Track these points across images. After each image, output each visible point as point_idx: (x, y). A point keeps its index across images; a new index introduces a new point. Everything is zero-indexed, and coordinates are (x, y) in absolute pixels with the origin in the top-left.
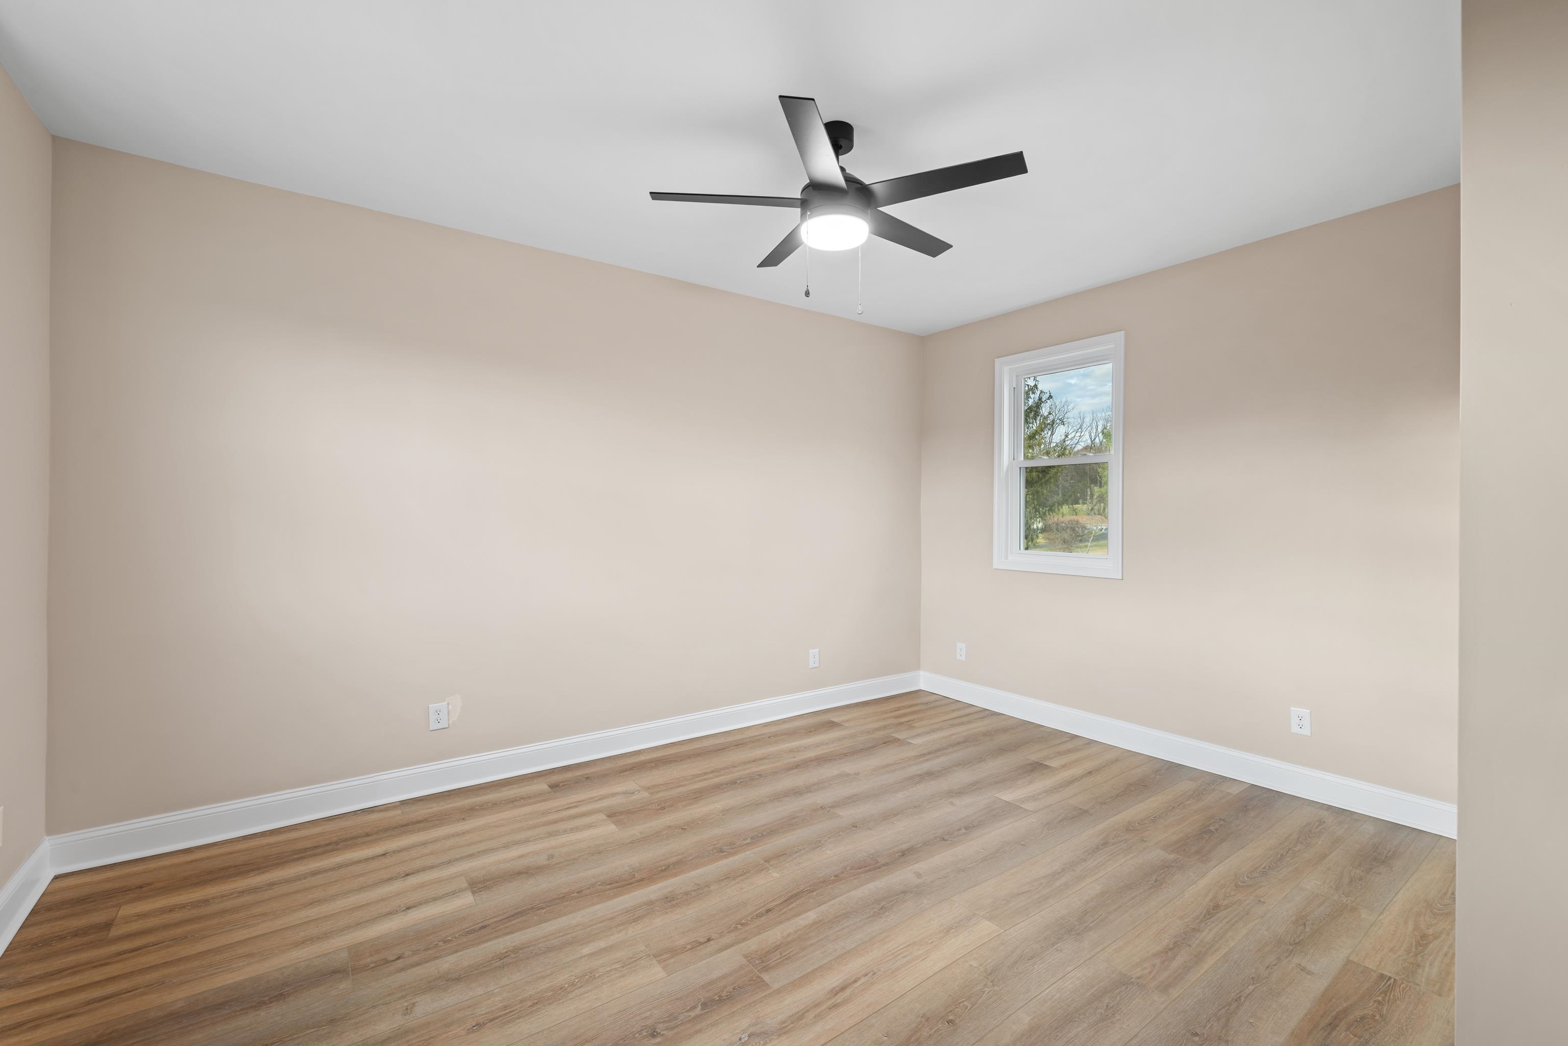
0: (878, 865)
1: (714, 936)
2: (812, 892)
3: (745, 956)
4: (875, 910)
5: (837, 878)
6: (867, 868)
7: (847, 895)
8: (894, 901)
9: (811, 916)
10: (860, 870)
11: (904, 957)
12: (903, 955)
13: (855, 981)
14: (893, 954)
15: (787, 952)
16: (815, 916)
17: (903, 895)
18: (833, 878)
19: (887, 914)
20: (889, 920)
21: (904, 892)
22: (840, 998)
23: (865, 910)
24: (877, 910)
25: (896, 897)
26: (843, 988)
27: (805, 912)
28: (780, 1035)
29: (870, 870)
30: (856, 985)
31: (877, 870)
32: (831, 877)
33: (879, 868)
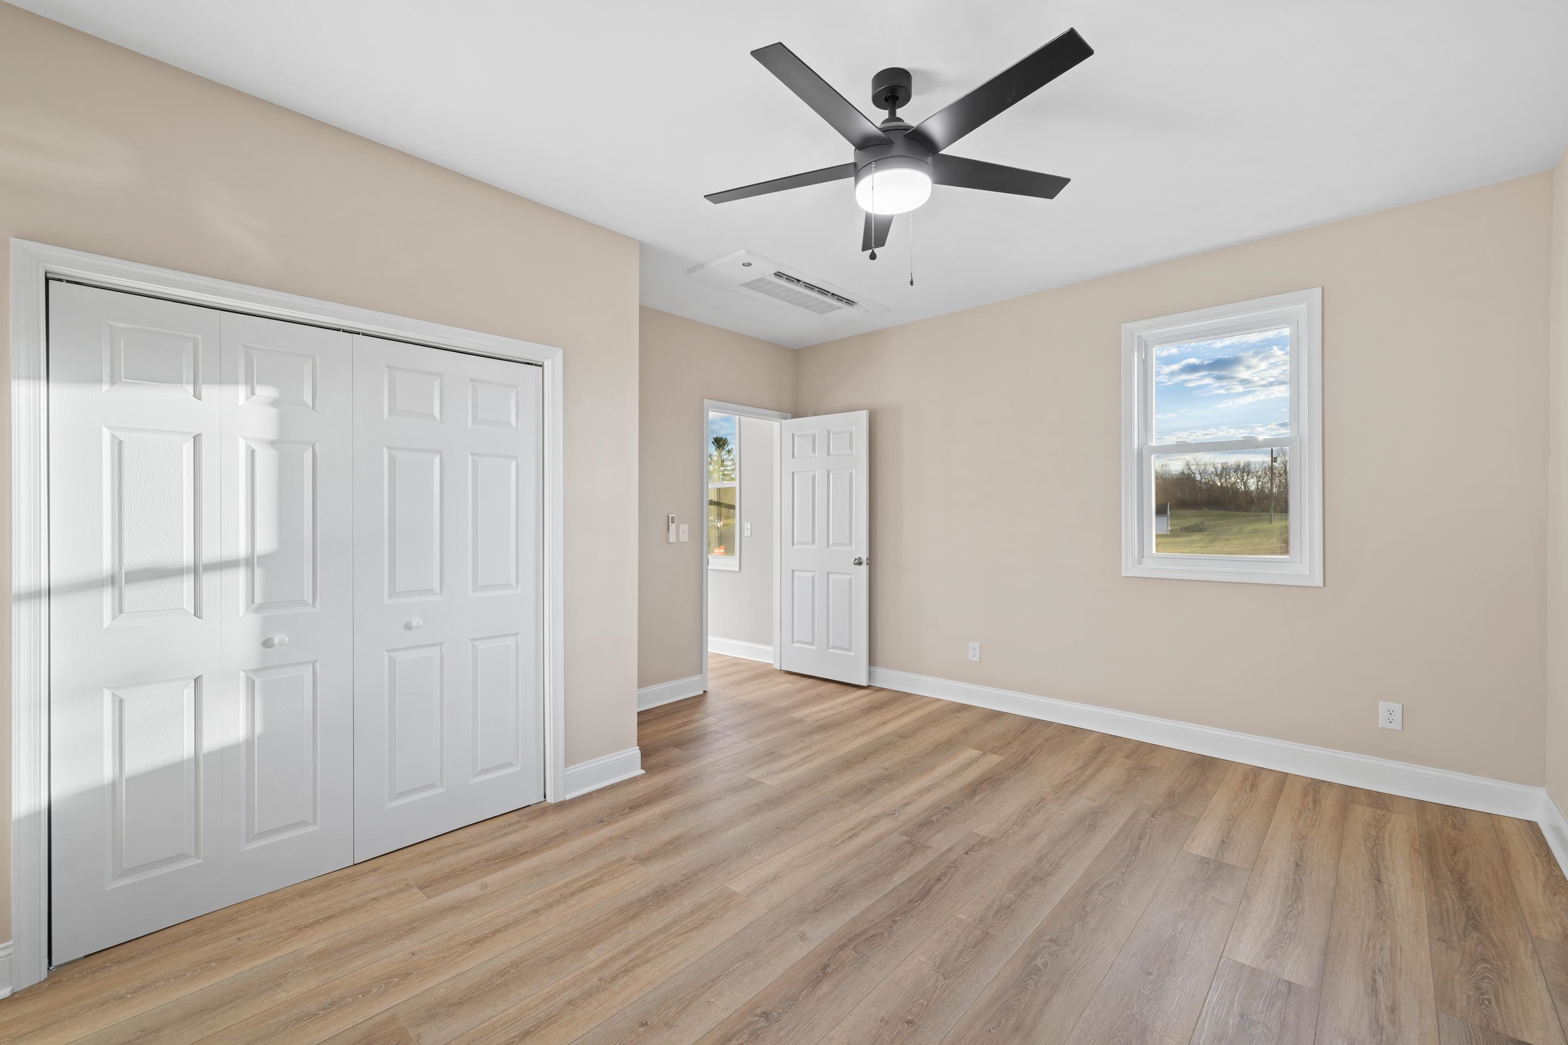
0: (852, 945)
1: (966, 856)
2: (910, 901)
3: (930, 847)
4: (843, 889)
5: (893, 919)
6: (864, 937)
7: (873, 902)
8: (826, 899)
9: (898, 879)
10: (871, 933)
11: (810, 857)
12: (811, 858)
13: (843, 842)
14: (819, 858)
15: (901, 853)
16: (894, 879)
17: (818, 908)
18: (898, 918)
19: (830, 887)
20: (828, 882)
21: (817, 911)
22: (850, 833)
23: (851, 888)
24: (840, 889)
25: (824, 904)
26: (850, 837)
27: (905, 881)
28: (878, 815)
29: (859, 935)
30: (842, 840)
31: (852, 935)
32: (899, 920)
33: (851, 940)
